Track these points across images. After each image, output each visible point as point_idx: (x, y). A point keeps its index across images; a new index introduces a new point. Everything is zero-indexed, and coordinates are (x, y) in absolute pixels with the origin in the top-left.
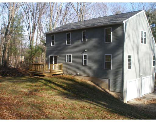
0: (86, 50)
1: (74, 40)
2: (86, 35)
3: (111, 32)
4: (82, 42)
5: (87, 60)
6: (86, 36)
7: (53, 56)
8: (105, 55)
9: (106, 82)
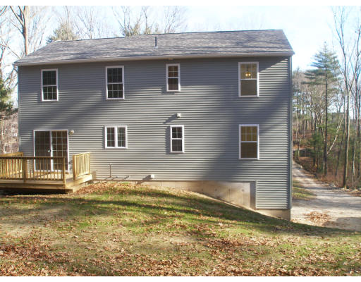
0: (179, 115)
1: (135, 86)
2: (179, 75)
3: (258, 73)
4: (164, 92)
5: (183, 139)
6: (179, 78)
7: (51, 130)
8: (240, 125)
9: (243, 190)
